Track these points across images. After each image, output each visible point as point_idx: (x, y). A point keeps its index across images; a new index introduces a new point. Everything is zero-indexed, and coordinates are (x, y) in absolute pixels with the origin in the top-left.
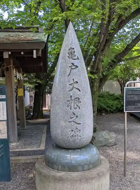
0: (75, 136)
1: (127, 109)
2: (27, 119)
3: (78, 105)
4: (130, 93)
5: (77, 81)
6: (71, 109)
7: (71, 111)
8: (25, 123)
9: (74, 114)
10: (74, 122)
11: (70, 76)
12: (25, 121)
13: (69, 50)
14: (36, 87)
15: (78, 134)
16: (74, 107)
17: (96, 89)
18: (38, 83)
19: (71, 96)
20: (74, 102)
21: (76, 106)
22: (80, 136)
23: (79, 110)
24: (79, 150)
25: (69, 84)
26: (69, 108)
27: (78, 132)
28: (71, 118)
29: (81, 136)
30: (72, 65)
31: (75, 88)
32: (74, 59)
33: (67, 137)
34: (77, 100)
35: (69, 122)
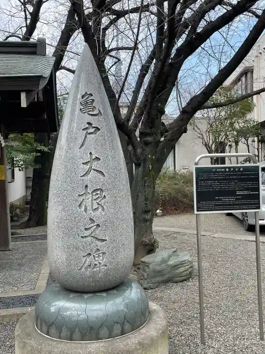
0: (96, 265)
1: (200, 208)
2: (12, 227)
3: (100, 203)
4: (205, 176)
5: (98, 156)
6: (86, 212)
7: (87, 216)
8: (10, 236)
9: (93, 221)
10: (92, 236)
11: (84, 147)
12: (10, 231)
13: (83, 97)
14: (36, 160)
15: (101, 262)
16: (92, 207)
17: (150, 166)
18: (39, 151)
19: (86, 186)
20: (92, 198)
21: (95, 206)
22: (106, 266)
23: (103, 213)
24: (104, 294)
25: (83, 163)
26: (83, 209)
27: (101, 258)
28: (86, 229)
29: (108, 265)
30: (87, 126)
31: (94, 170)
32: (92, 115)
33: (79, 268)
34: (97, 194)
35: (82, 237)
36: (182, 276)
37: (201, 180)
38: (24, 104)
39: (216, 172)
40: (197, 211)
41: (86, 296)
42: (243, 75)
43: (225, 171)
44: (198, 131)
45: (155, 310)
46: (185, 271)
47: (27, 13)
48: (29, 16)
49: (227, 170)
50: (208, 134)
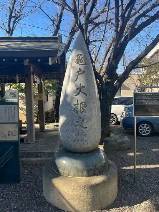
0: (82, 140)
1: (136, 114)
3: (84, 109)
4: (139, 98)
5: (84, 86)
6: (77, 113)
7: (77, 115)
9: (80, 118)
10: (80, 125)
11: (77, 81)
13: (77, 56)
15: (84, 138)
16: (80, 111)
19: (78, 100)
20: (80, 106)
21: (82, 110)
23: (86, 114)
25: (76, 89)
26: (76, 112)
27: (84, 136)
28: (77, 122)
30: (79, 70)
31: (82, 92)
32: (81, 65)
33: (73, 141)
34: (83, 104)
35: (75, 125)
36: (124, 148)
37: (137, 99)
38: (50, 63)
39: (146, 95)
40: (135, 116)
41: (76, 155)
42: (156, 53)
43: (150, 95)
44: (133, 80)
45: (111, 164)
46: (126, 146)
47: (55, 26)
48: (55, 27)
49: (151, 94)
50: (137, 81)
